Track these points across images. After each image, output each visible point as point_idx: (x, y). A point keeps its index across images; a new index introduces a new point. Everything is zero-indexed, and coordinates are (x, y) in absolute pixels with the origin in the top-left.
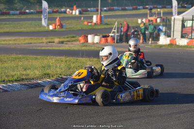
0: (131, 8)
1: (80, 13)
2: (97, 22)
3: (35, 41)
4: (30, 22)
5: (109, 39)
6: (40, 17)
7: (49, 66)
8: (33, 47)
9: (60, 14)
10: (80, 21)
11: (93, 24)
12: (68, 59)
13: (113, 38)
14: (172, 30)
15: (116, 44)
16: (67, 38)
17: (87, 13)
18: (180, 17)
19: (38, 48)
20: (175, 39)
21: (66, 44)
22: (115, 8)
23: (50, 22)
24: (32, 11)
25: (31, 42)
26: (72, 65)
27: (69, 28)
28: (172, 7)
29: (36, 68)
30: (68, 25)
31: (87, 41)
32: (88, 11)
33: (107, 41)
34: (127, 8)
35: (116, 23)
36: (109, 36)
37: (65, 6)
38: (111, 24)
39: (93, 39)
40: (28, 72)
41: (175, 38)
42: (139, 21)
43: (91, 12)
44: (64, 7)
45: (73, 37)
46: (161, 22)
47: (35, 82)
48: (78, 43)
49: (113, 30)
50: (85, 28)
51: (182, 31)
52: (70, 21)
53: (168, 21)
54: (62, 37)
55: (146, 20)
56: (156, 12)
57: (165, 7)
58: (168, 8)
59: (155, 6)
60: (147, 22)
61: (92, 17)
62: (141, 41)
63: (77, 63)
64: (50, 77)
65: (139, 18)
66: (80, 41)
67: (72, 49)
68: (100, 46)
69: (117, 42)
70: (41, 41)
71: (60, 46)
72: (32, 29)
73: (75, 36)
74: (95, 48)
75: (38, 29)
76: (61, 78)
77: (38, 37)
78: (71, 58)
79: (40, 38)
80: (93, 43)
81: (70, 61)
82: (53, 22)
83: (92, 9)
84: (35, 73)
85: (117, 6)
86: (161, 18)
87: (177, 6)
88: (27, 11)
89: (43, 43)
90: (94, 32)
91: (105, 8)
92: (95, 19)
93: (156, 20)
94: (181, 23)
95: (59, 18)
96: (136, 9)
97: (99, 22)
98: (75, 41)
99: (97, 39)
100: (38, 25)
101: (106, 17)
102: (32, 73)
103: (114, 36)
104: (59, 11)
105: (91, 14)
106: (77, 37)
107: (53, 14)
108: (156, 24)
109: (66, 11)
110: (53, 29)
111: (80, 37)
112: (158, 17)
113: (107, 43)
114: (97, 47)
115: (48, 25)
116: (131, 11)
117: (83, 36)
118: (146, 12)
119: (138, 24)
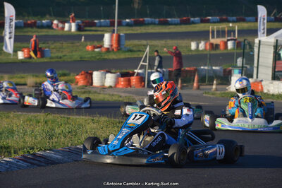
0: (177, 20)
1: (79, 28)
2: (112, 46)
5: (134, 80)
7: (11, 132)
9: (39, 30)
10: (78, 44)
11: (104, 50)
12: (50, 117)
13: (141, 78)
14: (255, 65)
15: (146, 89)
17: (93, 28)
18: (271, 39)
20: (262, 81)
22: (146, 19)
23: (19, 44)
26: (58, 131)
27: (57, 57)
28: (256, 20)
30: (54, 50)
31: (92, 84)
32: (94, 25)
33: (129, 84)
34: (169, 19)
35: (148, 49)
36: (133, 74)
37: (50, 15)
38: (140, 51)
39: (103, 78)
41: (260, 79)
42: (193, 46)
43: (101, 26)
44: (48, 16)
45: (64, 75)
46: (234, 49)
48: (74, 86)
49: (141, 63)
50: (87, 57)
51: (274, 68)
52: (58, 45)
53: (248, 47)
55: (206, 44)
56: (226, 29)
57: (244, 20)
58: (250, 21)
59: (224, 17)
60: (208, 47)
61: (103, 36)
62: (195, 84)
63: (67, 126)
65: (193, 40)
66: (77, 82)
68: (115, 93)
69: (149, 86)
73: (67, 72)
74: (107, 96)
76: (34, 155)
80: (103, 88)
81: (54, 121)
82: (25, 45)
83: (102, 21)
85: (151, 17)
86: (235, 40)
87: (266, 17)
90: (105, 65)
91: (127, 20)
92: (107, 40)
93: (226, 44)
94: (272, 50)
95: (36, 37)
96: (187, 22)
97: (115, 46)
99: (110, 79)
101: (129, 37)
103: (142, 74)
104: (37, 25)
105: (101, 31)
106: (72, 74)
107: (25, 30)
108: (225, 51)
109: (52, 23)
110: (25, 58)
111: (77, 75)
112: (229, 38)
113: (131, 86)
114: (110, 95)
115: (15, 51)
116: (178, 26)
117: (83, 73)
118: (206, 29)
119: (191, 51)
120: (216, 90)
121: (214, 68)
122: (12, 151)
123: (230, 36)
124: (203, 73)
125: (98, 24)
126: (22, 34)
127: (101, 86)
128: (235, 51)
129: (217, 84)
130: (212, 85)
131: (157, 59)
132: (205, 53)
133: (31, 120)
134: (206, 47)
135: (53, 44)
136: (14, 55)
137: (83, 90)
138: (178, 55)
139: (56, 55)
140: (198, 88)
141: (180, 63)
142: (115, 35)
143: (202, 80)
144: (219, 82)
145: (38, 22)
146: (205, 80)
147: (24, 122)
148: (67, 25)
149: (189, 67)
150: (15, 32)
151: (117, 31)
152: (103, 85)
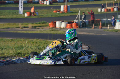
1: (50, 3)
2: (64, 11)
3: (13, 26)
4: (9, 11)
5: (74, 25)
6: (17, 6)
7: (22, 47)
8: (10, 31)
9: (34, 4)
10: (50, 10)
11: (61, 12)
12: (38, 41)
13: (77, 24)
15: (79, 29)
16: (39, 24)
17: (56, 3)
19: (14, 32)
21: (38, 28)
23: (25, 10)
24: (10, 1)
25: (9, 27)
27: (41, 16)
29: (11, 49)
30: (40, 13)
31: (56, 27)
33: (72, 26)
35: (80, 12)
36: (73, 22)
38: (76, 13)
39: (61, 24)
40: (4, 51)
42: (99, 10)
43: (60, 2)
45: (44, 23)
46: (117, 11)
47: (9, 60)
48: (48, 28)
49: (77, 18)
50: (54, 15)
52: (41, 10)
54: (35, 23)
56: (114, 3)
60: (106, 10)
62: (100, 27)
63: (46, 44)
64: (22, 56)
65: (99, 8)
66: (50, 26)
67: (43, 33)
69: (80, 28)
70: (17, 26)
71: (33, 31)
72: (10, 17)
75: (15, 16)
77: (15, 23)
78: (42, 40)
79: (17, 23)
80: (61, 28)
81: (40, 42)
82: (28, 11)
84: (9, 52)
86: (118, 7)
88: (6, 1)
89: (19, 28)
92: (62, 7)
93: (113, 9)
97: (66, 10)
98: (45, 26)
99: (63, 25)
100: (16, 13)
101: (72, 7)
102: (7, 52)
103: (77, 22)
104: (33, 2)
105: (60, 4)
106: (47, 23)
107: (28, 4)
108: (113, 12)
109: (39, 1)
110: (28, 16)
111: (50, 23)
112: (115, 6)
113: (72, 28)
114: (63, 31)
115: (24, 13)
116: (93, 2)
117: (52, 22)
118: (105, 3)
119: (99, 12)
120: (109, 29)
121: (108, 19)
122: (23, 55)
123: (116, 6)
124: (104, 22)
125: (59, 2)
126: (27, 6)
127: (60, 28)
128: (118, 12)
129: (110, 26)
130: (108, 26)
131: (84, 16)
132: (105, 13)
133: (30, 42)
134: (105, 10)
135: (39, 10)
136: (23, 15)
137: (52, 29)
138: (93, 14)
139: (41, 15)
140: (101, 28)
141: (94, 18)
142: (66, 6)
143: (103, 25)
144: (111, 25)
145: (33, 1)
146: (105, 24)
147: (27, 43)
148: (45, 2)
149: (98, 19)
150: (24, 5)
151: (67, 4)
152: (61, 27)
